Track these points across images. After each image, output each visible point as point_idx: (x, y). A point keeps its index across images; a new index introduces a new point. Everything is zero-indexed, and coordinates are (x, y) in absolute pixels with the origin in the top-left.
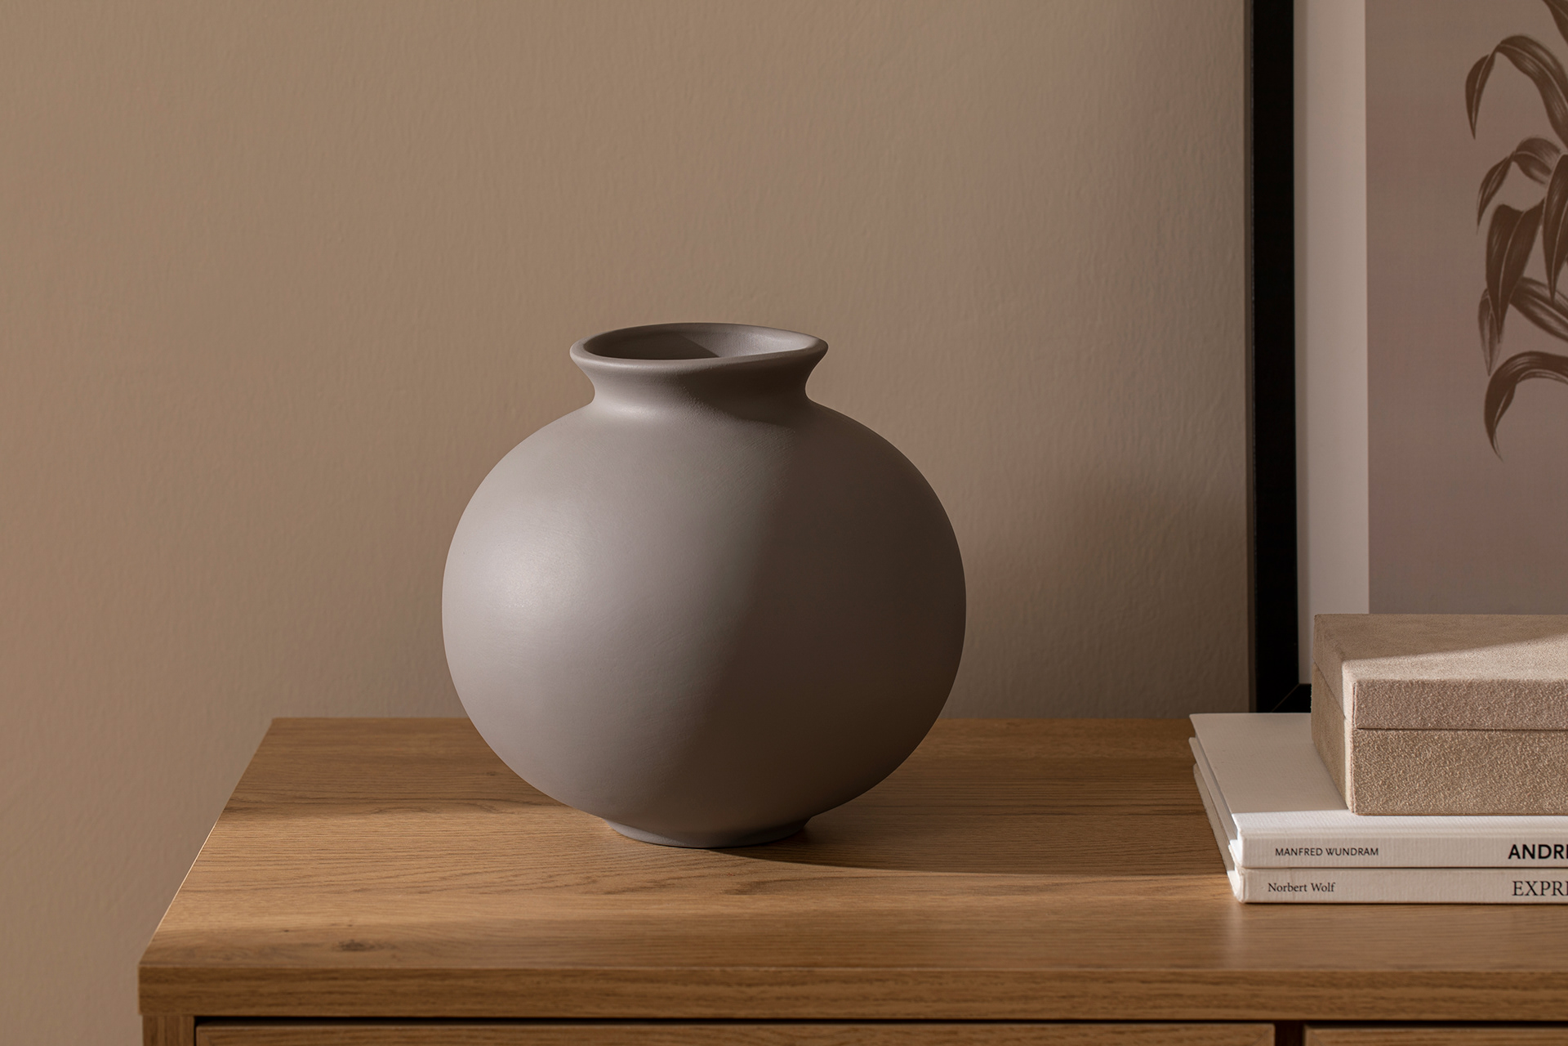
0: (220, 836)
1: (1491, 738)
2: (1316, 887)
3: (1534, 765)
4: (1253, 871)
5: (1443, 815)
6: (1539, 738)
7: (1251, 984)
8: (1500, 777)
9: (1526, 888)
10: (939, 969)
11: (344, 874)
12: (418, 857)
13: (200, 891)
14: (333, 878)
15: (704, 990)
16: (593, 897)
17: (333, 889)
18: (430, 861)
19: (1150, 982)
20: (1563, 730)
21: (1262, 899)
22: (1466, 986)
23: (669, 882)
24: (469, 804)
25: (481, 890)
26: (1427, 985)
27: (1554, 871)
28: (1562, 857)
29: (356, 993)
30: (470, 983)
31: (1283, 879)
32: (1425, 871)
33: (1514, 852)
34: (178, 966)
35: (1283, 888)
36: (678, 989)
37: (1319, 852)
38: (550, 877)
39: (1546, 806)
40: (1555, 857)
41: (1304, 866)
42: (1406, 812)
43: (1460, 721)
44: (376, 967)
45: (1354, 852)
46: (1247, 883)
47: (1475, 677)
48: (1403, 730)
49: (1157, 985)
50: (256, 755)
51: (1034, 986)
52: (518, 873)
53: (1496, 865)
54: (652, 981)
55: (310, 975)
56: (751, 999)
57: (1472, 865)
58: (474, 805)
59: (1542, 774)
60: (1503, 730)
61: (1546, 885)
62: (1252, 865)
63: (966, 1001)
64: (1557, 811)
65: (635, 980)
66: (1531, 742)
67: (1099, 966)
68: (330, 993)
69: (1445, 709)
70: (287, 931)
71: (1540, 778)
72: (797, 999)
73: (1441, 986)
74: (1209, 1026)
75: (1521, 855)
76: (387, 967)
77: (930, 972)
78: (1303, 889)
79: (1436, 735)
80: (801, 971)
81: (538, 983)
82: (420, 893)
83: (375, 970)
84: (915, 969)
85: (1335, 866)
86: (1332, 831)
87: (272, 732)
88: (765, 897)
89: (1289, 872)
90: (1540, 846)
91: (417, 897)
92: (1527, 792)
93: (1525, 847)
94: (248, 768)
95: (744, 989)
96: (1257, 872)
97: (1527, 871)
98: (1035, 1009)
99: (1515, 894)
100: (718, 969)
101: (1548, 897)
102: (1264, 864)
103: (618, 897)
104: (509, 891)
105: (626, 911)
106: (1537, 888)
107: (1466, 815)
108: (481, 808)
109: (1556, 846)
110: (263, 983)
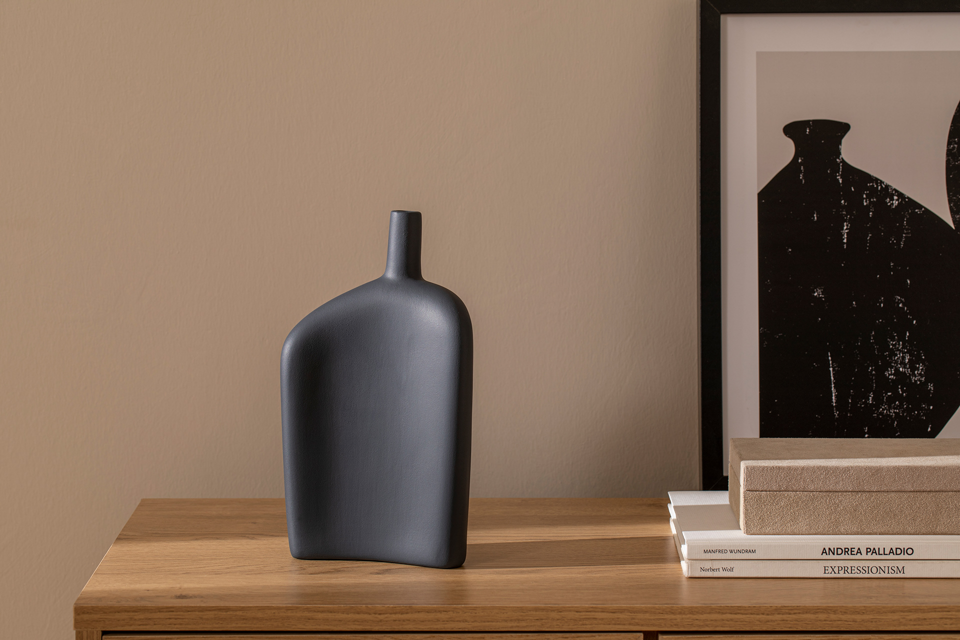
0: (113, 550)
1: (814, 495)
2: (724, 569)
3: (835, 509)
4: (693, 561)
5: (790, 535)
6: (838, 496)
7: (631, 613)
8: (819, 515)
9: (830, 570)
10: (475, 606)
11: (177, 566)
12: (215, 559)
13: (104, 574)
14: (172, 568)
15: (357, 616)
16: (303, 576)
17: (172, 573)
18: (221, 560)
19: (580, 612)
20: (850, 492)
21: (697, 575)
22: (739, 613)
23: (342, 569)
24: (242, 536)
25: (247, 573)
26: (719, 613)
27: (844, 561)
28: (848, 554)
29: (183, 619)
30: (240, 613)
31: (708, 565)
32: (780, 561)
33: (824, 551)
34: (93, 605)
35: (708, 570)
36: (344, 616)
37: (726, 551)
38: (282, 567)
39: (842, 530)
40: (845, 554)
41: (718, 559)
42: (771, 533)
43: (798, 487)
44: (193, 605)
45: (743, 551)
46: (690, 567)
47: (805, 464)
48: (769, 491)
49: (584, 613)
50: (132, 515)
51: (522, 614)
52: (266, 565)
53: (815, 559)
54: (331, 612)
55: (160, 610)
56: (381, 621)
57: (803, 559)
58: (244, 536)
59: (840, 514)
60: (820, 491)
61: (840, 569)
62: (692, 558)
63: (489, 622)
64: (847, 532)
65: (322, 612)
66: (834, 497)
67: (555, 604)
68: (170, 619)
69: (790, 481)
70: (148, 590)
71: (839, 516)
72: (404, 621)
73: (726, 613)
74: (610, 634)
75: (828, 553)
76: (198, 605)
77: (470, 607)
78: (718, 570)
79: (786, 494)
80: (406, 607)
81: (274, 613)
82: (216, 574)
83: (192, 607)
84: (463, 606)
85: (734, 559)
86: (732, 541)
87: (140, 505)
88: (390, 575)
89: (710, 561)
90: (837, 549)
91: (214, 576)
92: (832, 523)
93: (830, 549)
94: (129, 521)
95: (377, 616)
96: (695, 561)
97: (831, 561)
98: (523, 626)
99: (825, 573)
100: (364, 606)
101: (842, 575)
102: (698, 558)
103: (316, 576)
104: (261, 573)
105: (320, 582)
106: (836, 570)
107: (802, 535)
108: (248, 538)
109: (845, 549)
110: (136, 613)
